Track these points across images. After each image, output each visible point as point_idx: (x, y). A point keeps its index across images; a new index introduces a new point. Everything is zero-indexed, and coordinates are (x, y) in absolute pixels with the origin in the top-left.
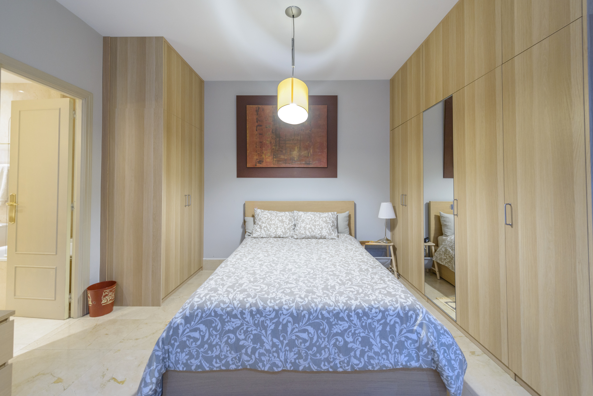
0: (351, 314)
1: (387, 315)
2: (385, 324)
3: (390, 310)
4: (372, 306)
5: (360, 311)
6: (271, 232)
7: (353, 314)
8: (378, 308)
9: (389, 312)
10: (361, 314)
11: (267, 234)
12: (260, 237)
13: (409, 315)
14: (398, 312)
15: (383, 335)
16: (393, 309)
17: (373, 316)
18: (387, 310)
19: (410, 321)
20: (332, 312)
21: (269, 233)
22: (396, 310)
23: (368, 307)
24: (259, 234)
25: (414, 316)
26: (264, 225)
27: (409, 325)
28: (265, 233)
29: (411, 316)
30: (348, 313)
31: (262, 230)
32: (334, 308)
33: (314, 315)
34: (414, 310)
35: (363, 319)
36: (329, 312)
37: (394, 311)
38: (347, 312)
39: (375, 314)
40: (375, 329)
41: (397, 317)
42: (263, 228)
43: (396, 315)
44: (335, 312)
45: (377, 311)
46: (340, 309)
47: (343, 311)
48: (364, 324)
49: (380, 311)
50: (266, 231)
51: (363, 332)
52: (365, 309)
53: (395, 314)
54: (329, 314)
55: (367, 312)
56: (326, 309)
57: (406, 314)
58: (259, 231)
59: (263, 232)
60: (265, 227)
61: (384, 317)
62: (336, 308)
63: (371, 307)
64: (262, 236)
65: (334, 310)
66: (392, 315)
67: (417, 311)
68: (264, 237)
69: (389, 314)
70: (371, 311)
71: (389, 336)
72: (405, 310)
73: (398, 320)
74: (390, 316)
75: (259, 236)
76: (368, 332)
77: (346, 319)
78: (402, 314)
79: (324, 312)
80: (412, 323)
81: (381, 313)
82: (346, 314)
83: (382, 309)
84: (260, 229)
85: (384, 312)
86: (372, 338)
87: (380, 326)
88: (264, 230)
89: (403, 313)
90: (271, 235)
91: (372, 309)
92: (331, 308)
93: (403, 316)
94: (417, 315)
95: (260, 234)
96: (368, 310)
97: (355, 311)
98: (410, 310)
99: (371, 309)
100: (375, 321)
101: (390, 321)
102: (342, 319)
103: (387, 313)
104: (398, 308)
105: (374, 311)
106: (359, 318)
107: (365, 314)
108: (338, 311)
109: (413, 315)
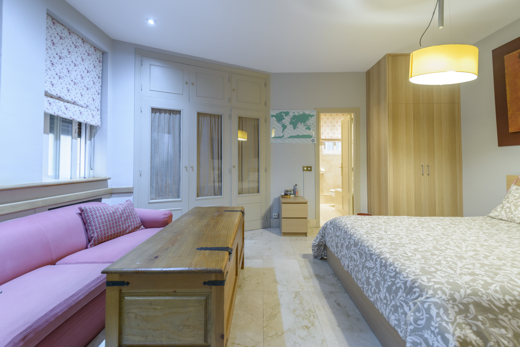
0: (378, 259)
1: (398, 277)
2: (394, 283)
3: (402, 275)
4: (394, 264)
5: (384, 261)
6: (514, 215)
7: (379, 260)
8: (396, 268)
9: (400, 275)
10: (383, 264)
11: (508, 216)
12: (499, 218)
13: (414, 290)
14: (407, 281)
15: (389, 289)
16: (405, 276)
17: (389, 271)
18: (400, 273)
19: (412, 295)
20: (370, 252)
21: (512, 216)
22: (406, 278)
23: (390, 263)
24: (497, 214)
25: (417, 294)
26: (508, 205)
27: (409, 298)
28: (506, 214)
29: (415, 293)
30: (377, 258)
31: (503, 210)
32: (372, 250)
33: (362, 247)
34: (422, 291)
35: (382, 268)
36: (369, 250)
37: (404, 277)
38: (377, 256)
39: (391, 270)
40: (386, 281)
41: (403, 284)
42: (505, 209)
43: (403, 282)
44: (371, 252)
45: (393, 269)
46: (374, 253)
47: (375, 255)
48: (382, 272)
49: (395, 271)
50: (508, 212)
51: (379, 277)
52: (387, 262)
53: (403, 280)
54: (368, 251)
55: (387, 265)
56: (368, 248)
57: (412, 288)
58: (499, 211)
59: (503, 213)
60: (507, 207)
61: (395, 277)
62: (373, 251)
63: (392, 264)
64: (500, 218)
65: (372, 251)
66: (401, 279)
67: (424, 293)
68: (503, 219)
69: (399, 277)
70: (390, 266)
71: (392, 294)
72: (413, 283)
73: (403, 287)
74: (399, 279)
75: (497, 216)
76: (381, 279)
77: (374, 261)
78: (408, 285)
79: (367, 249)
80: (412, 298)
81: (394, 273)
82: (375, 258)
83: (398, 270)
84: (501, 209)
85: (397, 274)
86: (382, 286)
87: (390, 281)
88: (505, 211)
89: (410, 284)
90: (514, 219)
91: (392, 265)
92: (371, 249)
93: (408, 287)
94: (420, 296)
95: (499, 215)
96: (389, 264)
97: (381, 259)
98: (417, 287)
99: (390, 265)
100: (388, 275)
101: (398, 283)
102: (372, 259)
103: (398, 275)
104: (409, 279)
105: (392, 267)
106: (381, 266)
107: (385, 266)
108: (373, 253)
109: (417, 292)
